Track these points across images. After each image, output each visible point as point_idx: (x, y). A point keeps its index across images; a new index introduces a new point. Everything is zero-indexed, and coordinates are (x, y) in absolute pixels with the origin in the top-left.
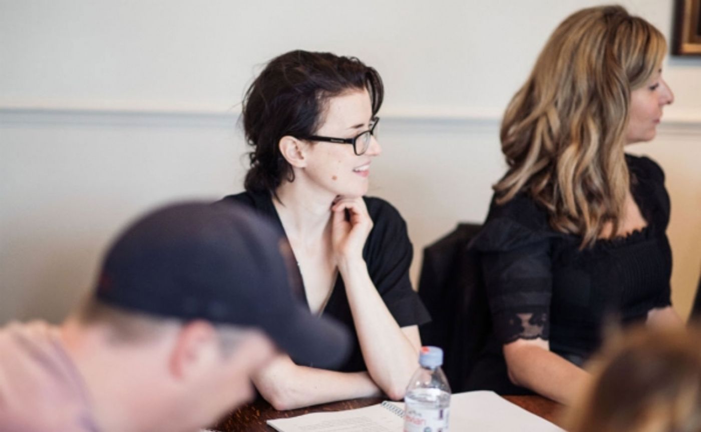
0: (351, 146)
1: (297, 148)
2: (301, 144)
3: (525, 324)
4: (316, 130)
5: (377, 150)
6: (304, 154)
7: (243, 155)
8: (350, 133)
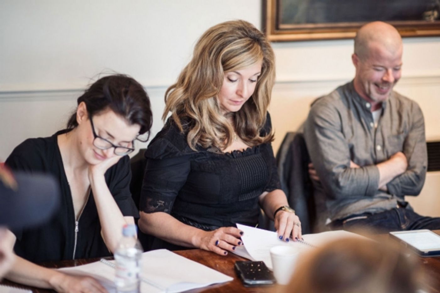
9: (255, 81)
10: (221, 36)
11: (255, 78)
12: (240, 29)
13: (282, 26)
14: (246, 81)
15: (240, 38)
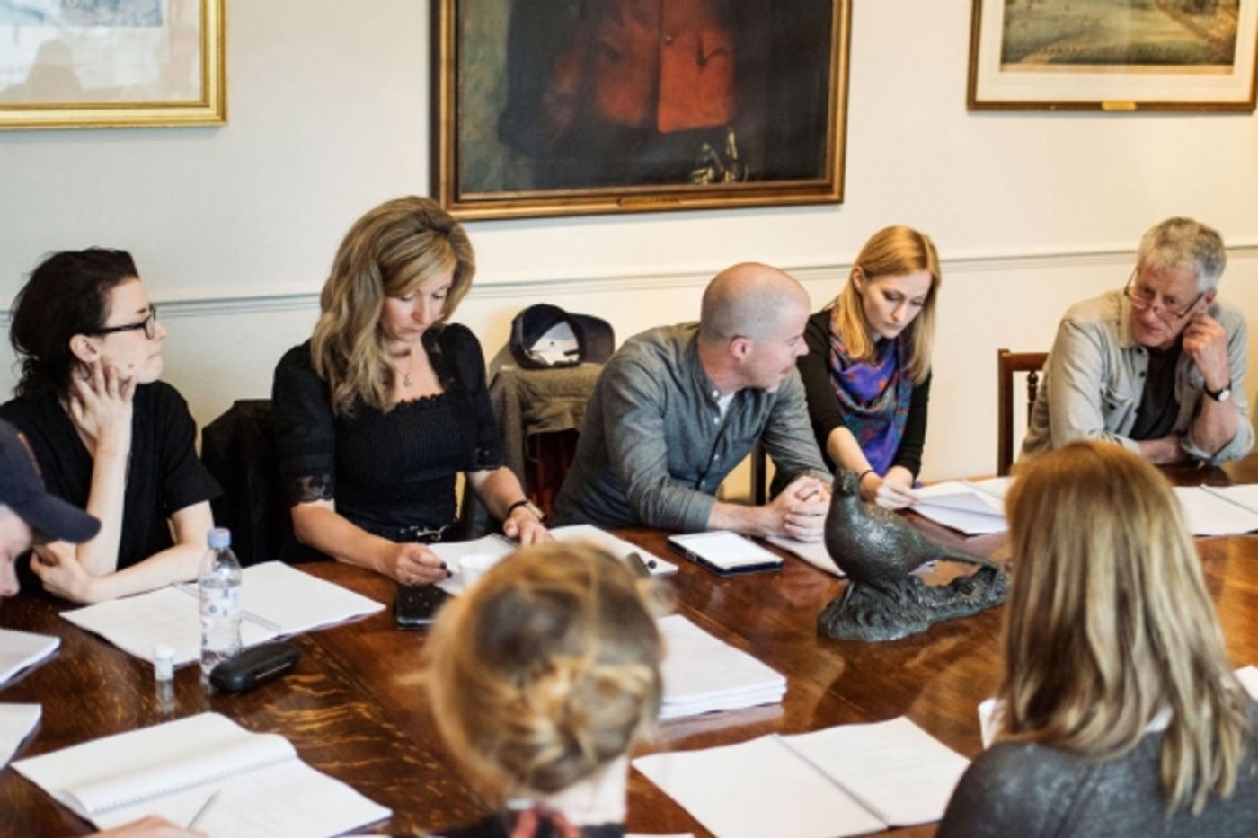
0: (141, 331)
1: (88, 345)
2: (93, 341)
3: (306, 488)
4: (104, 321)
5: (164, 332)
6: (96, 348)
7: (15, 364)
8: (138, 319)
9: (441, 297)
10: (389, 227)
11: (443, 293)
12: (416, 215)
13: (464, 197)
14: (427, 299)
15: (418, 231)
